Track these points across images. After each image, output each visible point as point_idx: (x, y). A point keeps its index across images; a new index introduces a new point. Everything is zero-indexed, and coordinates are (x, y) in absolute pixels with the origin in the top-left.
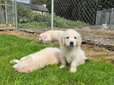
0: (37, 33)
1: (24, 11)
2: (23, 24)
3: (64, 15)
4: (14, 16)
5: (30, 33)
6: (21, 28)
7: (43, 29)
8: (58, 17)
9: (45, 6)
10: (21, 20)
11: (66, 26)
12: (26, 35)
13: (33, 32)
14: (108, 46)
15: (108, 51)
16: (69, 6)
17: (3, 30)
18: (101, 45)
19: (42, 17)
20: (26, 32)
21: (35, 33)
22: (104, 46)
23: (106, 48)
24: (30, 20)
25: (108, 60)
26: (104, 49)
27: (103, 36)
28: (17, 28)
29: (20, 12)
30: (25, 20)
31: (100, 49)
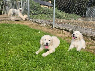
0: (43, 24)
1: (35, 6)
2: (34, 16)
3: (64, 9)
4: (27, 10)
5: (39, 23)
6: (32, 19)
7: (48, 20)
8: (60, 11)
9: (50, 2)
10: (33, 13)
11: (65, 18)
12: (35, 25)
13: (40, 22)
14: (93, 37)
15: (93, 41)
16: (68, 3)
17: (19, 20)
18: (88, 36)
19: (48, 11)
20: (35, 22)
21: (42, 24)
22: (90, 37)
23: (91, 38)
24: (39, 13)
25: (92, 49)
26: (90, 39)
27: (91, 27)
28: (29, 19)
29: (32, 7)
30: (36, 12)
31: (87, 39)
